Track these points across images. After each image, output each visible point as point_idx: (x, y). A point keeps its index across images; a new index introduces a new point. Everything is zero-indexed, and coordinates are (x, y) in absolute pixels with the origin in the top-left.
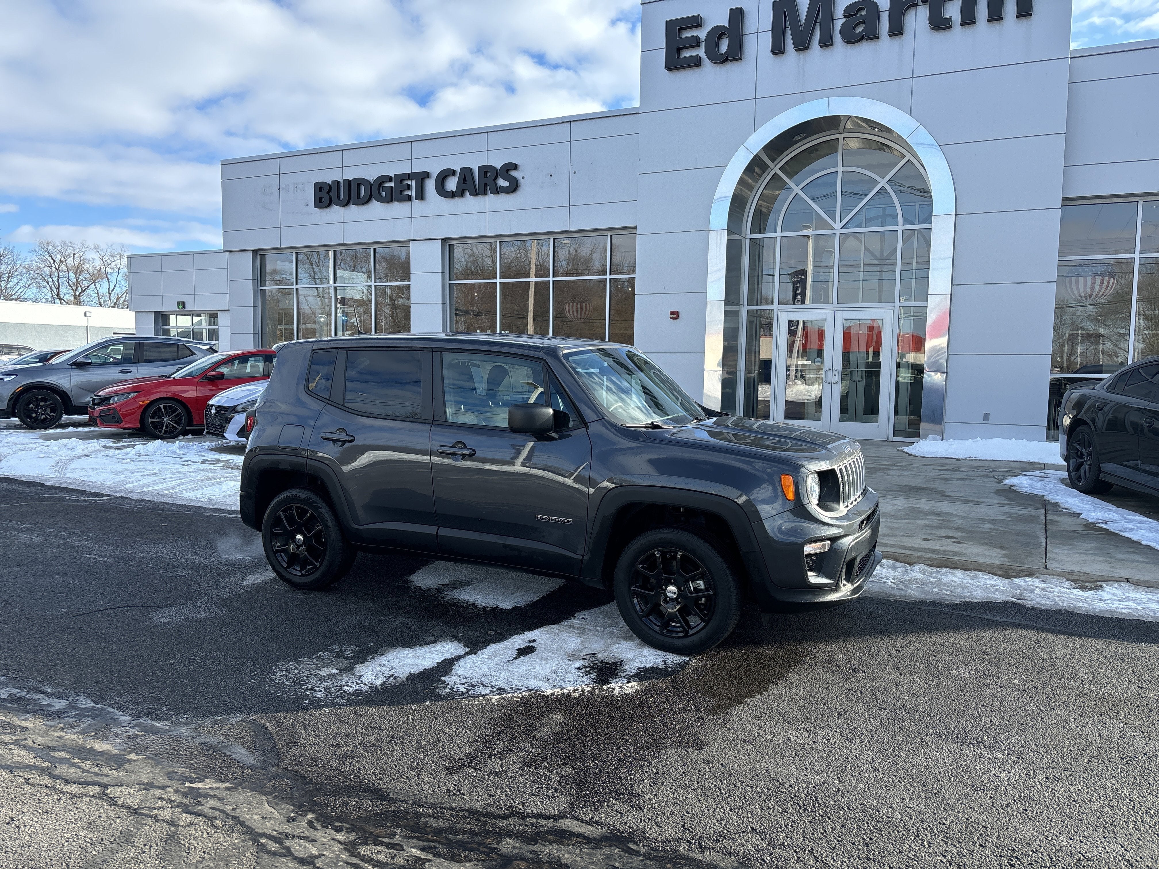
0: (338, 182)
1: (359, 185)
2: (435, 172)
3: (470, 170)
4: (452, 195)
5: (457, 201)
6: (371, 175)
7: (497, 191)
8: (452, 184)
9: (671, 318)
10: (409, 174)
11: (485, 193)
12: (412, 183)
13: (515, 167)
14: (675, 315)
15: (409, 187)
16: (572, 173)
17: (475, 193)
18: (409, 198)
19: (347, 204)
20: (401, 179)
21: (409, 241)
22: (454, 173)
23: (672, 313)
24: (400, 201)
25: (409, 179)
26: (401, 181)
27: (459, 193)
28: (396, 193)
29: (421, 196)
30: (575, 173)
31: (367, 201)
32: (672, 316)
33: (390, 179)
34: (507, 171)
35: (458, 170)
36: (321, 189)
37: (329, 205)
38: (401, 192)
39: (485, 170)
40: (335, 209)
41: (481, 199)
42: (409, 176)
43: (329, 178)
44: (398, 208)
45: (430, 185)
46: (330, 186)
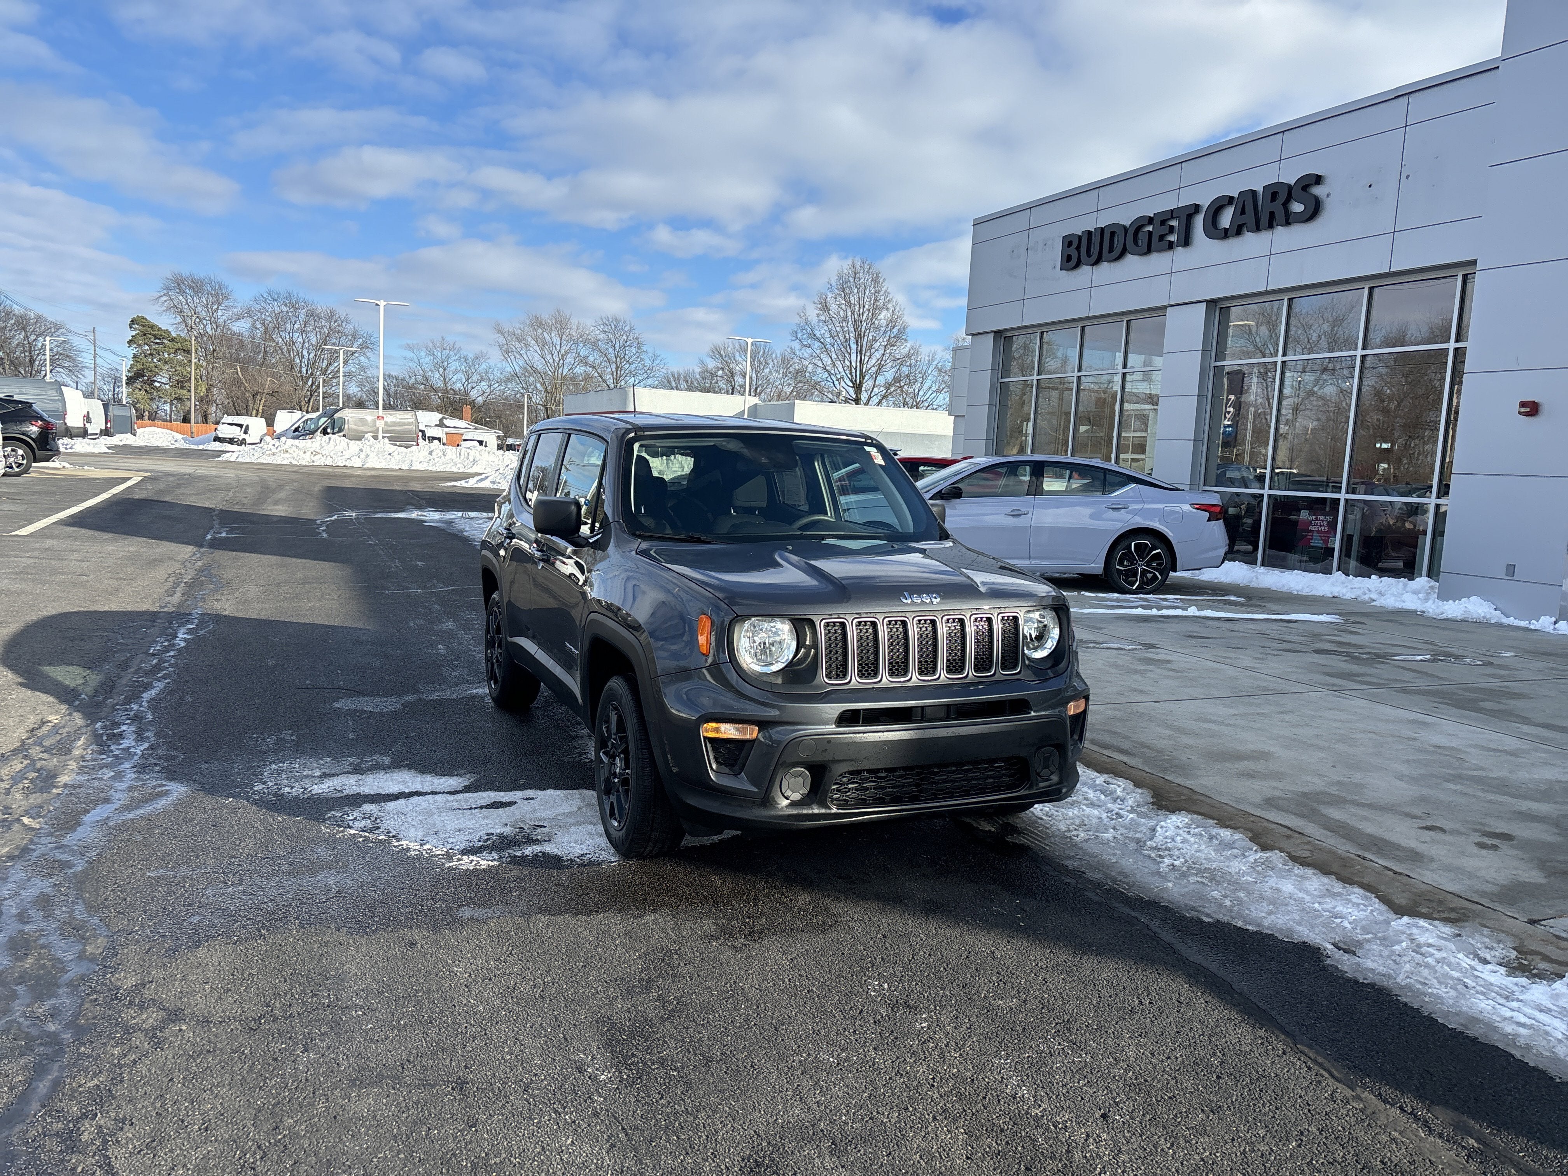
0: (1090, 233)
1: (1113, 234)
2: (1205, 202)
3: (1254, 193)
4: (1226, 234)
5: (1234, 243)
6: (1125, 217)
7: (1288, 220)
8: (1226, 219)
9: (1520, 413)
10: (1172, 211)
11: (1271, 226)
12: (1174, 223)
13: (1318, 180)
14: (1531, 409)
15: (1171, 229)
16: (1404, 177)
17: (1258, 228)
18: (1171, 246)
19: (1096, 263)
20: (1163, 219)
21: (1164, 308)
22: (1230, 200)
23: (1523, 404)
24: (1160, 250)
25: (1172, 218)
26: (1163, 223)
27: (1238, 230)
28: (1155, 238)
29: (1186, 241)
30: (1408, 177)
31: (1120, 257)
32: (1523, 410)
33: (1151, 220)
34: (1305, 188)
35: (1236, 195)
36: (1070, 244)
37: (1077, 265)
38: (1162, 238)
39: (1274, 191)
40: (1085, 269)
41: (1265, 236)
42: (1172, 214)
43: (1078, 228)
44: (1158, 261)
45: (1199, 221)
46: (1080, 238)
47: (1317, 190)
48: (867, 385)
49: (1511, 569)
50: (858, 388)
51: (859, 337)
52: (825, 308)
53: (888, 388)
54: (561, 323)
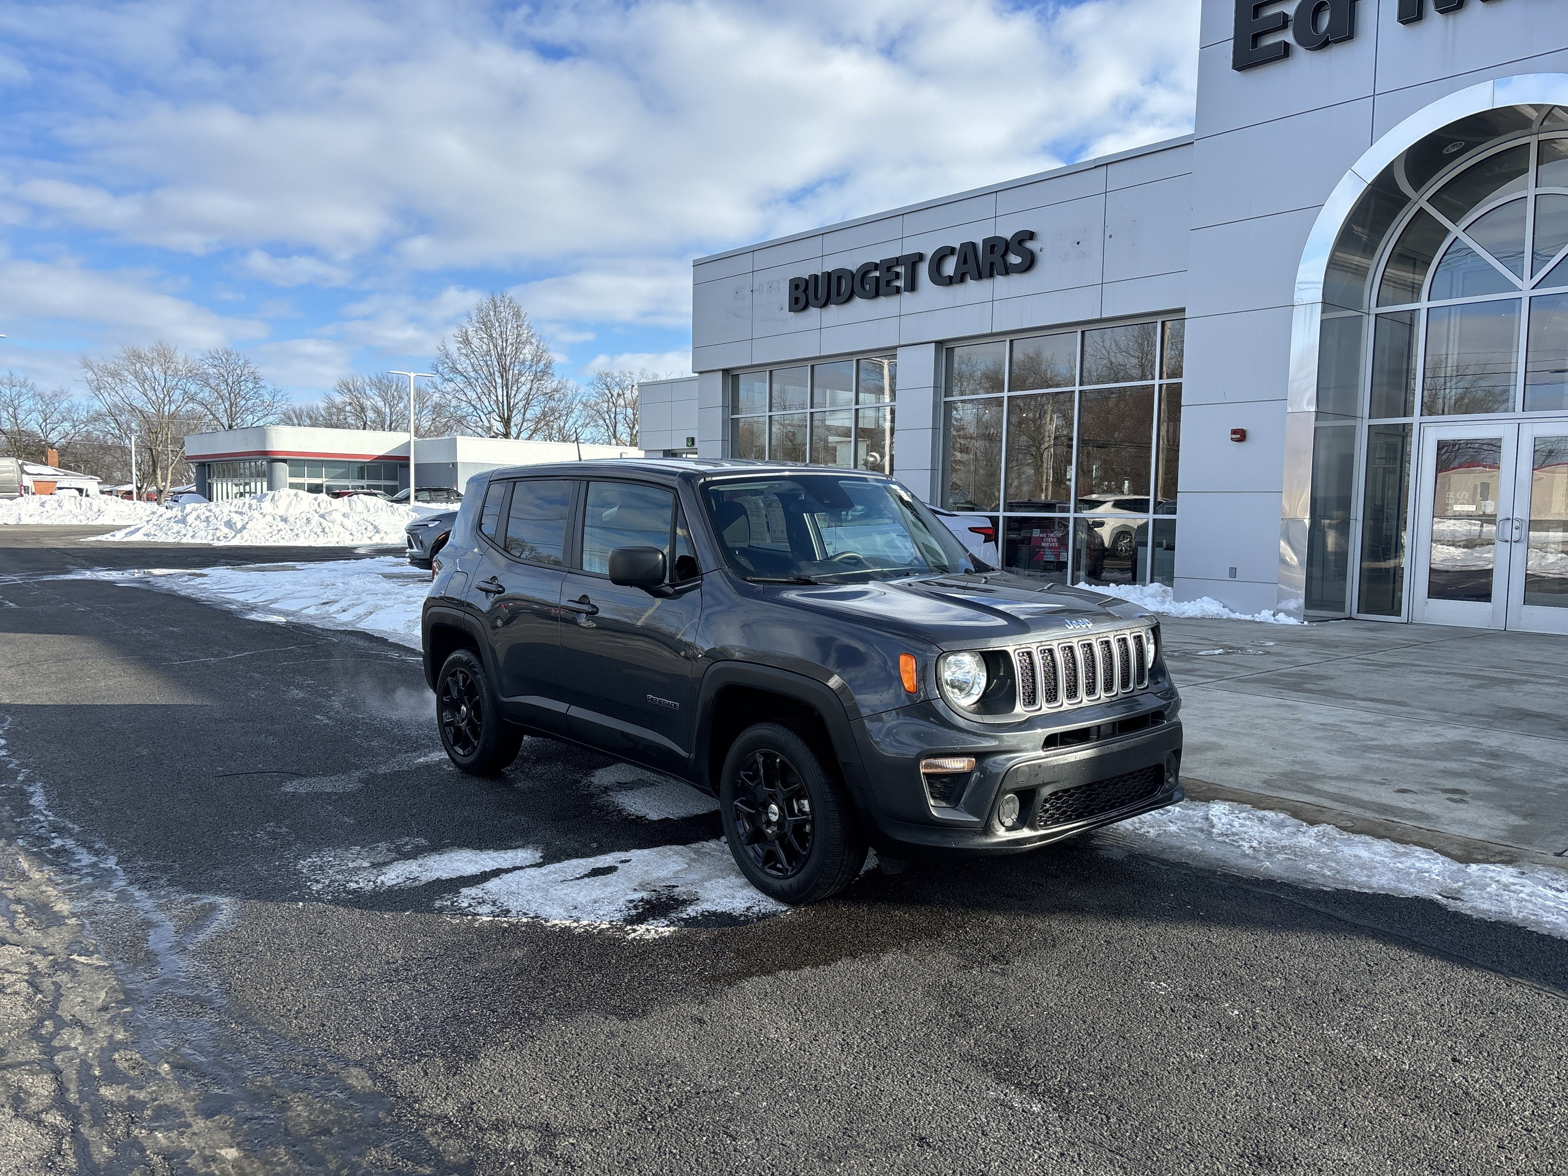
0: (816, 277)
1: (839, 278)
2: (929, 252)
3: (973, 245)
4: (950, 281)
5: (957, 289)
6: (853, 263)
7: (1008, 270)
8: (950, 267)
9: (1232, 439)
10: (897, 258)
11: (991, 275)
12: (901, 269)
13: (1031, 236)
14: (1240, 435)
15: (897, 276)
16: (1107, 237)
17: (979, 277)
18: (898, 290)
19: (825, 305)
20: (889, 265)
21: (895, 348)
22: (952, 251)
23: (1234, 432)
24: (887, 295)
25: (898, 265)
26: (889, 269)
27: (959, 278)
28: (882, 284)
29: (912, 286)
30: (1111, 236)
31: (849, 299)
32: (1234, 436)
33: (876, 267)
34: (1021, 242)
35: (958, 246)
36: (797, 287)
37: (805, 308)
38: (888, 283)
39: (992, 244)
40: (813, 311)
41: (986, 284)
42: (898, 261)
43: (805, 272)
44: (885, 305)
45: (924, 270)
46: (807, 282)
47: (1030, 245)
48: (516, 419)
49: (1233, 572)
50: (507, 422)
51: (504, 371)
52: (467, 341)
53: (538, 423)
54: (165, 357)
